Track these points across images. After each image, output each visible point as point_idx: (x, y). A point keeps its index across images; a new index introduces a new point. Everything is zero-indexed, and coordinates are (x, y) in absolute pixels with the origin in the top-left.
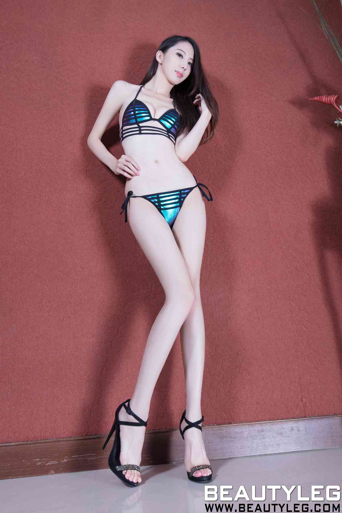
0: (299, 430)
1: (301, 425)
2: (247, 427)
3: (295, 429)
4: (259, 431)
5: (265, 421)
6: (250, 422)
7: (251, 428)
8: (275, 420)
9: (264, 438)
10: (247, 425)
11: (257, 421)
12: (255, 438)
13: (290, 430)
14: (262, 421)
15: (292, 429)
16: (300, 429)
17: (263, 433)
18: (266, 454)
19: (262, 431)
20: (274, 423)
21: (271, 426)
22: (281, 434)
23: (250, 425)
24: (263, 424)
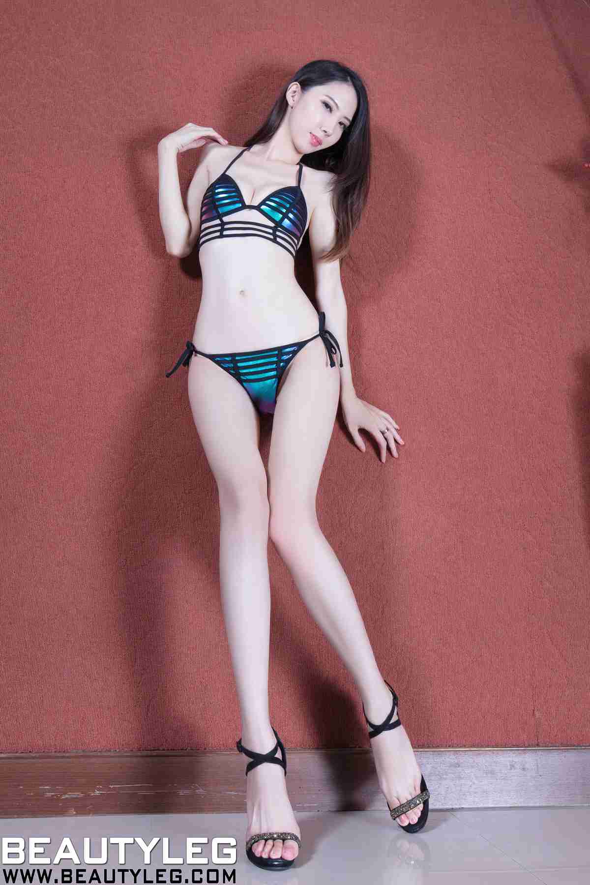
0: (524, 769)
1: (530, 759)
2: (431, 756)
3: (517, 766)
4: (451, 765)
5: (465, 746)
6: (438, 747)
7: (438, 759)
8: (482, 746)
9: (460, 778)
10: (431, 753)
11: (449, 746)
12: (444, 776)
13: (509, 767)
14: (458, 746)
15: (512, 767)
16: (527, 766)
17: (459, 769)
18: (462, 808)
19: (458, 765)
20: (481, 752)
21: (475, 757)
22: (492, 772)
23: (436, 753)
24: (461, 752)
